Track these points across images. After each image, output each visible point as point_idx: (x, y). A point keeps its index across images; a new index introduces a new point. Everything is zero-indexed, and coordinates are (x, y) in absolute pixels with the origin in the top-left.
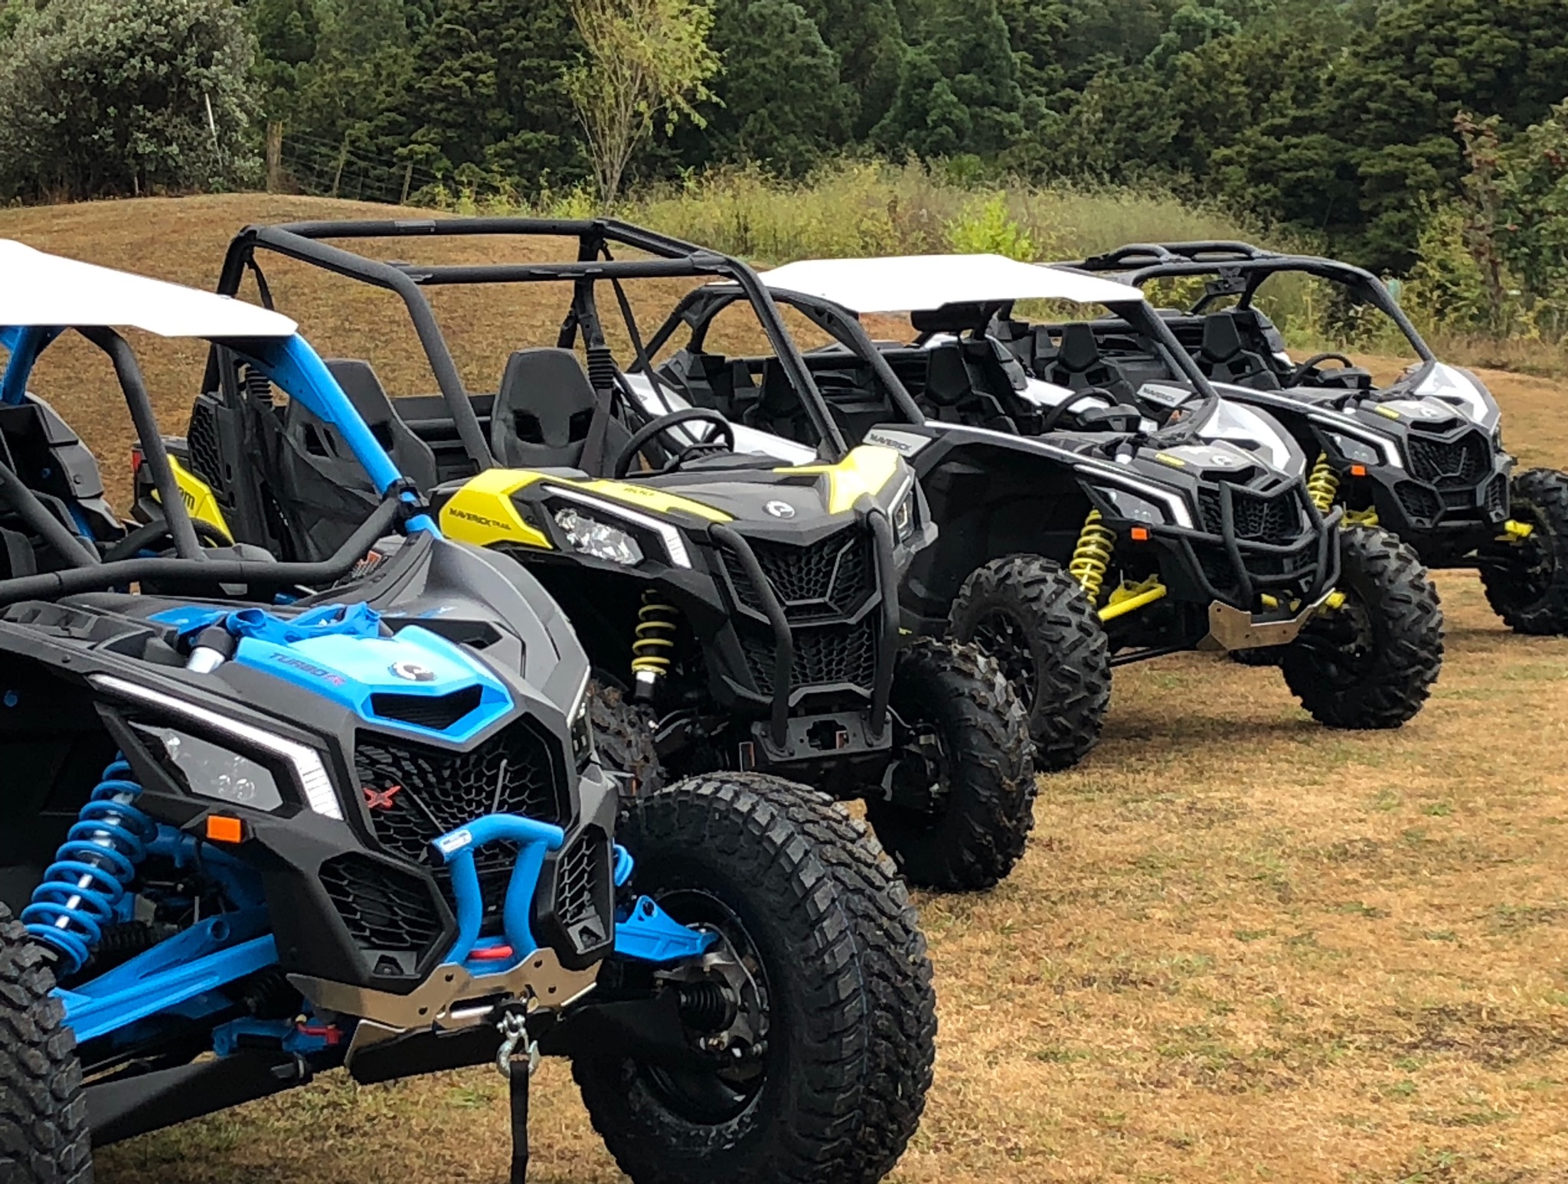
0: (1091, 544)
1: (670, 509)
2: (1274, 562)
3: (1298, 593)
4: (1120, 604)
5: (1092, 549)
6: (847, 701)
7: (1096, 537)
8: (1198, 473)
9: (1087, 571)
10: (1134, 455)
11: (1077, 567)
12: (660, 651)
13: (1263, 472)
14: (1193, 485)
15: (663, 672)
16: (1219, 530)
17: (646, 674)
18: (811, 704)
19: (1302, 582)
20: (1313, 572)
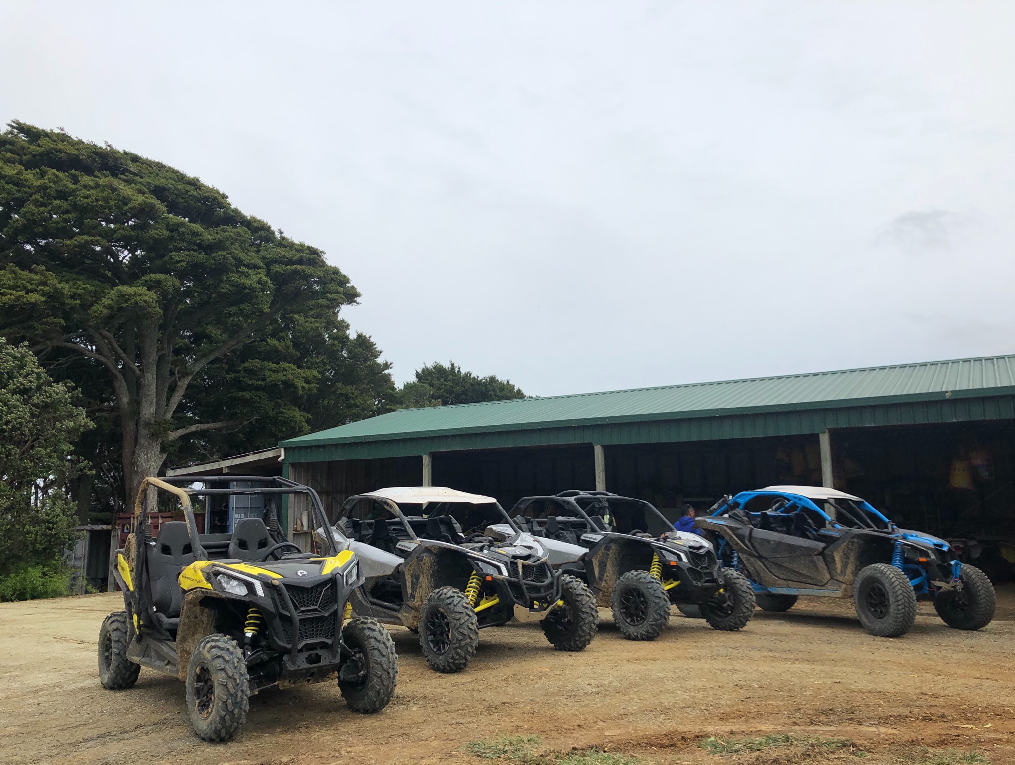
0: (474, 582)
1: (259, 574)
2: (537, 589)
3: (547, 601)
4: (484, 605)
5: (473, 585)
6: (324, 645)
7: (475, 580)
8: (511, 556)
9: (472, 593)
10: (489, 550)
11: (468, 591)
12: (255, 625)
13: (534, 556)
14: (508, 560)
15: (255, 632)
16: (518, 577)
17: (249, 634)
18: (309, 647)
19: (548, 597)
20: (552, 593)
